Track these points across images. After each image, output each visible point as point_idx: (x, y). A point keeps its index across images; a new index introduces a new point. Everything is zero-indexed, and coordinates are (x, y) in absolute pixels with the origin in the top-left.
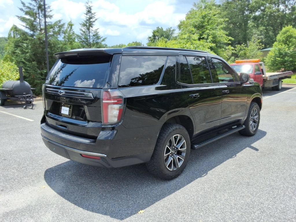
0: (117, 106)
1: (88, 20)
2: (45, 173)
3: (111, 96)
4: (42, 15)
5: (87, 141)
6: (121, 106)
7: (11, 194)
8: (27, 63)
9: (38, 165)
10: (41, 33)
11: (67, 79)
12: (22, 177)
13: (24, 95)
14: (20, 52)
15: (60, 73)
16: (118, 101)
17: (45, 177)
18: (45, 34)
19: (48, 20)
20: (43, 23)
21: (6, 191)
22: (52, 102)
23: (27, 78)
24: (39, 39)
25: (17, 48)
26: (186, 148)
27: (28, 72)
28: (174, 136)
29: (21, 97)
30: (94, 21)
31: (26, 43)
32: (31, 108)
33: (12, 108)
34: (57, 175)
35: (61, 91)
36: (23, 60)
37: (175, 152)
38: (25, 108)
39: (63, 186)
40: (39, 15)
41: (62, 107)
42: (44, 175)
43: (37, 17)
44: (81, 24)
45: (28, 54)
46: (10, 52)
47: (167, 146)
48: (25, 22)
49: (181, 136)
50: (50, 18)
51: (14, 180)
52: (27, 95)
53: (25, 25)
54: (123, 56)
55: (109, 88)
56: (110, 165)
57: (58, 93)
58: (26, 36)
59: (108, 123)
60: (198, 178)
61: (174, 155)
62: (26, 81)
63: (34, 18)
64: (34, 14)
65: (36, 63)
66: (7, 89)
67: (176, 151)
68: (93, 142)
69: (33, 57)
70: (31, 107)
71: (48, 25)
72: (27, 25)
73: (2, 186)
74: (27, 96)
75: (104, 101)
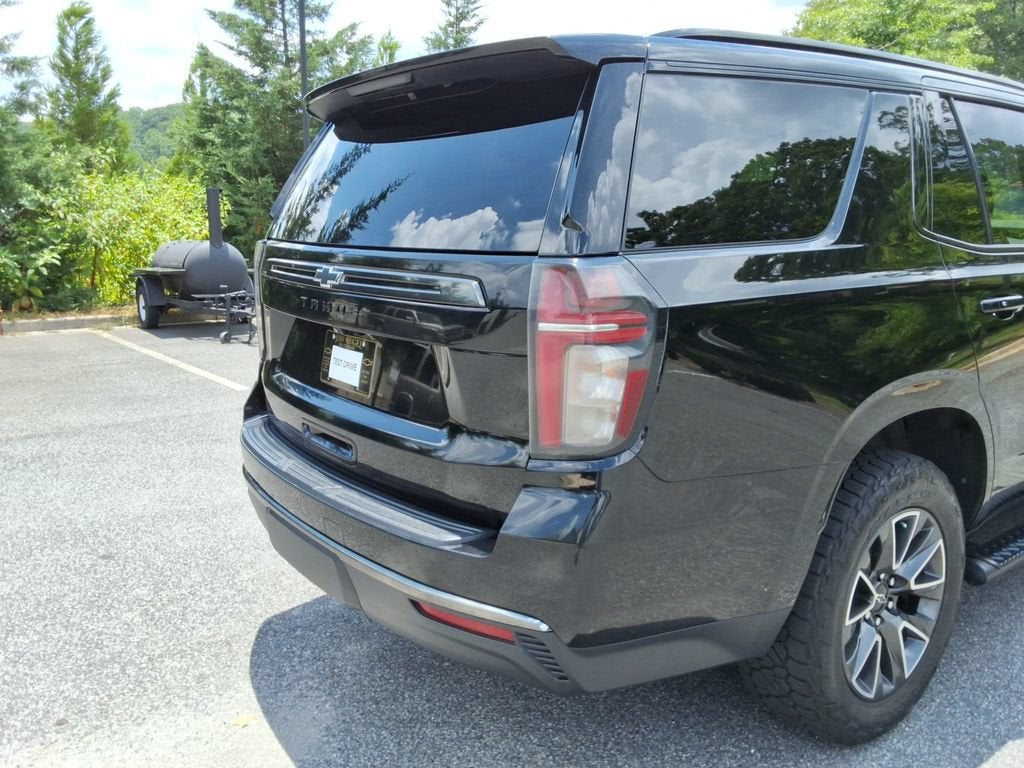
0: (612, 357)
1: (451, 25)
2: (258, 637)
3: (585, 296)
4: (291, 6)
5: (443, 536)
6: (640, 353)
7: (93, 747)
8: (240, 179)
9: (233, 592)
10: (287, 74)
11: (364, 224)
12: (158, 652)
13: (223, 291)
14: (217, 141)
15: (330, 194)
16: (620, 327)
17: (253, 664)
18: (300, 75)
19: (311, 24)
20: (294, 38)
21: (75, 731)
22: (293, 321)
23: (241, 234)
24: (282, 93)
25: (208, 127)
26: (942, 580)
27: (242, 214)
28: (894, 522)
29: (212, 299)
30: (474, 29)
31: (238, 109)
32: (247, 340)
33: (183, 339)
34: (307, 653)
35: (326, 271)
36: (230, 170)
37: (890, 599)
38: (227, 340)
39: (330, 723)
40: (283, 9)
41: (334, 346)
42: (254, 653)
43: (274, 14)
44: (428, 39)
45: (246, 150)
46: (186, 141)
47: (860, 574)
48: (236, 32)
49: (928, 516)
50: (319, 16)
51: (123, 670)
52: (232, 294)
53: (235, 45)
54: (649, 72)
55: (576, 251)
56: (566, 678)
57: (315, 280)
58: (238, 86)
59: (563, 446)
60: (1010, 743)
61: (885, 614)
62: (235, 244)
63: (264, 18)
64: (267, 5)
65: (269, 180)
66: (169, 270)
67: (895, 594)
68: (476, 544)
69: (263, 160)
70: (245, 337)
71: (314, 42)
72: (243, 45)
73: (65, 698)
74: (233, 298)
75: (543, 326)
